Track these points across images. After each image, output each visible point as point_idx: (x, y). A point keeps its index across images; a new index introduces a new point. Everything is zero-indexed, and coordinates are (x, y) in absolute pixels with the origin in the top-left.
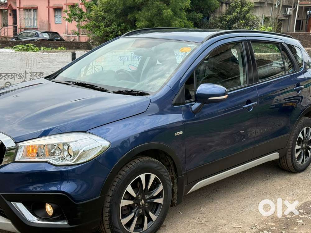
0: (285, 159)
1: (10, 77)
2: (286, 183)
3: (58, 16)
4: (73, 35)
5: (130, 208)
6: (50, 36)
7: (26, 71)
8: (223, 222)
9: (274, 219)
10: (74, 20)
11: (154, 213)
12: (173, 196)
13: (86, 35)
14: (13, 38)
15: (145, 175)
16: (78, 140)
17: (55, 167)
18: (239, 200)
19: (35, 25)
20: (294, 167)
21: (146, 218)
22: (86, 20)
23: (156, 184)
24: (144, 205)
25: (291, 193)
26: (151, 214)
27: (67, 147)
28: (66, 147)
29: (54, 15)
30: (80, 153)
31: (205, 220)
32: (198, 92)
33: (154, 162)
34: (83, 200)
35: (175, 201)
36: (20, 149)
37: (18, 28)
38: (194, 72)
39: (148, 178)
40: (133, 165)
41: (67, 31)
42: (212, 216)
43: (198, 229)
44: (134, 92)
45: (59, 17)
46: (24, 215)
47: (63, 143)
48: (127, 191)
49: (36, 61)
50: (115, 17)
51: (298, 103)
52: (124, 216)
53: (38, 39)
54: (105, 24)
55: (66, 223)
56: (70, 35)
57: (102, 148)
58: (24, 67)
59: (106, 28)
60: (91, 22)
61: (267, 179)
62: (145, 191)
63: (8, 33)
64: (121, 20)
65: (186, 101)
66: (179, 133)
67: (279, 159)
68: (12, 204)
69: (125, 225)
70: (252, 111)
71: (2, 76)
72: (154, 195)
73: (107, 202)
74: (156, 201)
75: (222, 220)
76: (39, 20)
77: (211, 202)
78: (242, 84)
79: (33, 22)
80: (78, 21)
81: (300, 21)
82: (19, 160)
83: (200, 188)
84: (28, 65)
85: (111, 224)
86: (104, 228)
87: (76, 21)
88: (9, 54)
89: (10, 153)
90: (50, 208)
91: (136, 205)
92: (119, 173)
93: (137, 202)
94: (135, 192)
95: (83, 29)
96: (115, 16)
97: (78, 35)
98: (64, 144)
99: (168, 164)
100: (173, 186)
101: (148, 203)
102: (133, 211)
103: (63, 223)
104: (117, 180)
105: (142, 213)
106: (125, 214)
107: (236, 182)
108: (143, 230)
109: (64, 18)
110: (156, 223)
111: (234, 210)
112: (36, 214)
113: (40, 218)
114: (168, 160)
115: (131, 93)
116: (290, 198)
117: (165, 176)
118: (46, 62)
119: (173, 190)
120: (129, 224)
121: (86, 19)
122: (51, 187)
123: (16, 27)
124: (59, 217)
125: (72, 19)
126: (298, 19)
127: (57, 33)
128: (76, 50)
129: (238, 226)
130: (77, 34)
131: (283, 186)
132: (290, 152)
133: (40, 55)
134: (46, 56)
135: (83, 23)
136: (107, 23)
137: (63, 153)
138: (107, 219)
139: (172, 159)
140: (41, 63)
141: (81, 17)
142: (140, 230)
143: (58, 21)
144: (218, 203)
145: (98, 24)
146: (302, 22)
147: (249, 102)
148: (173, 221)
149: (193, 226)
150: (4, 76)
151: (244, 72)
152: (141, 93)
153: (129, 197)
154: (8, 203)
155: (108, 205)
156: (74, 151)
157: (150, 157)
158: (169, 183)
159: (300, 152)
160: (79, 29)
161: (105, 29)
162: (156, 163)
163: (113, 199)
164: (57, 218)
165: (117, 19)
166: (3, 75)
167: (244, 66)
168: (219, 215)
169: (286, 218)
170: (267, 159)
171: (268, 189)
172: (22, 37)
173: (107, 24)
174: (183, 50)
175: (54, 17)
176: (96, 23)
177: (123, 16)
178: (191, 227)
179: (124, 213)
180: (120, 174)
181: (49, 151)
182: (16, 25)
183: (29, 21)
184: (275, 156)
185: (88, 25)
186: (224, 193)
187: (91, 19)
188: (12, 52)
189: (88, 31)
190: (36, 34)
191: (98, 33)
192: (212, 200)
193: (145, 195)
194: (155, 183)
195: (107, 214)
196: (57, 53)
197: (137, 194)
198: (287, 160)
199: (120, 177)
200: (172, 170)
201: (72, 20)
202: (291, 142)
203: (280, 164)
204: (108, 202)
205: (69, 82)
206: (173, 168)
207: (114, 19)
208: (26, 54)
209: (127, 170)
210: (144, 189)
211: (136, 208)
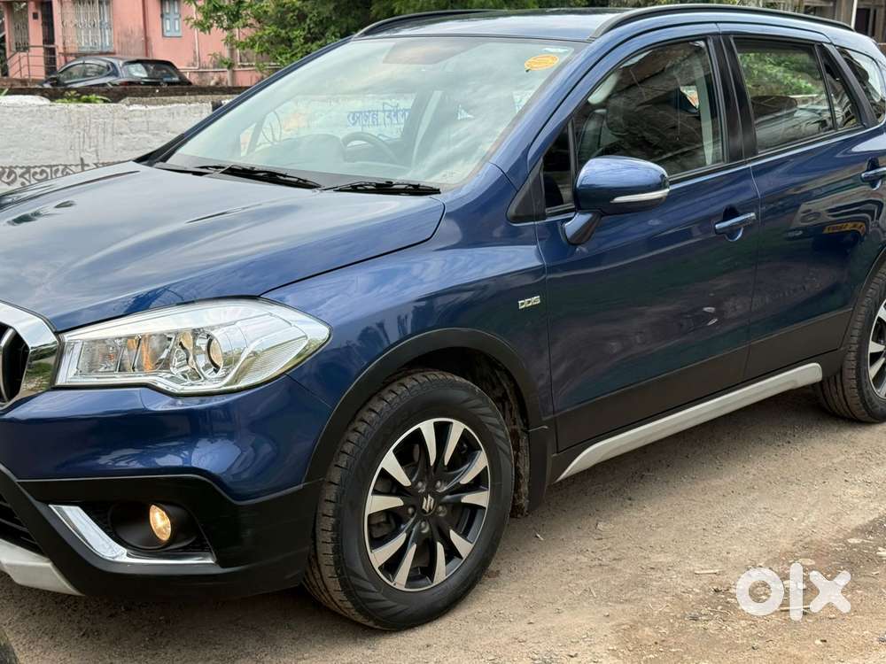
0: (839, 381)
1: (38, 177)
2: (843, 450)
3: (172, 13)
4: (214, 68)
5: (393, 519)
6: (151, 72)
7: (82, 159)
8: (662, 558)
9: (811, 549)
10: (215, 25)
11: (464, 535)
12: (517, 487)
13: (252, 66)
14: (46, 82)
15: (435, 423)
16: (235, 322)
17: (171, 399)
18: (709, 501)
19: (108, 44)
20: (865, 404)
21: (440, 548)
22: (252, 24)
23: (466, 452)
24: (434, 512)
25: (859, 478)
26: (454, 537)
27: (207, 341)
28: (202, 343)
29: (160, 13)
30: (242, 360)
31: (611, 555)
32: (583, 183)
33: (458, 386)
34: (257, 495)
35: (524, 502)
36: (69, 352)
37: (57, 54)
38: (570, 125)
39: (442, 432)
40: (399, 393)
41: (197, 58)
42: (629, 545)
43: (592, 581)
44: (395, 187)
45: (172, 16)
46: (87, 542)
47: (194, 330)
48: (383, 470)
49: (110, 130)
50: (336, 12)
51: (871, 223)
52: (377, 542)
53: (117, 81)
54: (306, 32)
55: (210, 561)
56: (206, 68)
57: (306, 343)
58: (77, 148)
59: (309, 44)
60: (265, 30)
61: (789, 442)
62: (435, 470)
63: (31, 68)
64: (350, 21)
65: (548, 211)
66: (529, 302)
67: (821, 383)
68: (52, 510)
69: (380, 568)
70: (740, 238)
71: (15, 173)
72: (461, 482)
73: (327, 500)
74: (468, 499)
75: (662, 555)
76: (118, 28)
77: (626, 508)
78: (709, 161)
79: (99, 35)
80: (229, 28)
81: (869, 10)
82: (67, 384)
83: (595, 463)
84: (87, 140)
85: (341, 564)
86: (322, 577)
87: (222, 27)
88: (32, 111)
89: (39, 365)
90: (163, 519)
91: (410, 510)
92: (359, 417)
93: (412, 501)
94: (406, 473)
95: (244, 49)
96: (335, 9)
97: (229, 68)
98: (196, 333)
99: (500, 395)
100: (517, 458)
101: (445, 504)
102: (402, 527)
103: (202, 562)
104: (354, 437)
105: (428, 532)
106: (379, 536)
107: (698, 453)
108: (432, 582)
109: (188, 20)
110: (469, 561)
111: (694, 528)
112: (123, 538)
113: (135, 550)
114: (501, 384)
115: (385, 188)
116: (855, 492)
117: (492, 427)
118: (140, 131)
119: (517, 469)
120: (392, 566)
121: (251, 21)
122: (164, 455)
123: (52, 51)
124: (188, 546)
125: (211, 21)
126: (862, 7)
127: (169, 64)
128: (224, 96)
129: (706, 569)
130: (226, 66)
131: (835, 461)
132: (853, 363)
133: (121, 112)
134: (138, 113)
135: (241, 34)
136: (312, 31)
137: (195, 358)
138: (329, 549)
139: (511, 378)
140: (125, 136)
141: (235, 17)
142: (423, 582)
143: (173, 30)
144: (649, 509)
145: (286, 33)
146: (872, 12)
147: (730, 213)
148: (520, 560)
149: (577, 572)
150: (22, 176)
151: (715, 134)
152: (416, 187)
153: (389, 485)
154: (39, 506)
155: (329, 509)
156: (226, 353)
157: (447, 371)
158: (504, 446)
159: (882, 361)
160: (232, 51)
161: (306, 46)
162: (465, 388)
163: (344, 492)
164: (185, 549)
165: (341, 16)
166: (19, 171)
167: (716, 116)
168: (652, 540)
169: (847, 546)
170: (787, 383)
171: (791, 469)
172: (71, 79)
173: (311, 34)
174: (536, 63)
175: (160, 19)
176: (280, 30)
177: (358, 8)
178: (572, 575)
179: (378, 534)
180: (362, 420)
181: (155, 355)
182: (52, 46)
183: (90, 32)
184: (809, 373)
185: (257, 38)
186: (662, 483)
187: (266, 21)
188: (40, 106)
189: (258, 53)
190: (109, 68)
191: (286, 59)
192: (629, 502)
193: (436, 484)
194: (464, 449)
195: (327, 536)
196: (169, 106)
197: (414, 479)
198: (845, 387)
199: (362, 427)
200: (511, 410)
201: (212, 25)
202: (856, 333)
203: (826, 400)
204: (330, 501)
205: (206, 167)
206: (515, 406)
207: (331, 18)
208: (81, 110)
209: (382, 409)
210: (432, 462)
211: (412, 520)
